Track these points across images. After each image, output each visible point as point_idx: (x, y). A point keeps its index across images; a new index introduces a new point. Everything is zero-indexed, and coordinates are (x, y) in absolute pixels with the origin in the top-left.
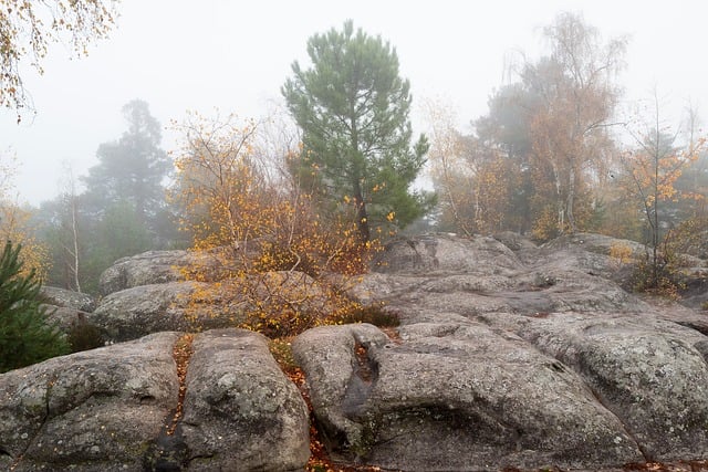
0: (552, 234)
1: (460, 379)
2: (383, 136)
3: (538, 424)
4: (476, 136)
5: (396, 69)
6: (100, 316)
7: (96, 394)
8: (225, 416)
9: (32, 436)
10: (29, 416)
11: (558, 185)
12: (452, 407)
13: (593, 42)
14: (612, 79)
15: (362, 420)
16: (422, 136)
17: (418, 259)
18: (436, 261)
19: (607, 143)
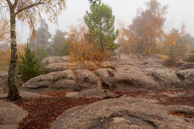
0: (147, 54)
1: (130, 76)
2: (108, 29)
3: (144, 84)
4: (129, 29)
5: (112, 13)
6: (48, 69)
7: (63, 78)
8: (87, 81)
9: (52, 84)
10: (51, 81)
11: (149, 42)
12: (128, 81)
13: (159, 7)
14: (163, 16)
15: (112, 83)
16: (118, 29)
17: (116, 59)
18: (120, 59)
19: (162, 32)
